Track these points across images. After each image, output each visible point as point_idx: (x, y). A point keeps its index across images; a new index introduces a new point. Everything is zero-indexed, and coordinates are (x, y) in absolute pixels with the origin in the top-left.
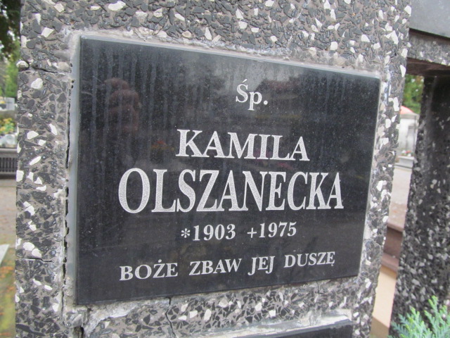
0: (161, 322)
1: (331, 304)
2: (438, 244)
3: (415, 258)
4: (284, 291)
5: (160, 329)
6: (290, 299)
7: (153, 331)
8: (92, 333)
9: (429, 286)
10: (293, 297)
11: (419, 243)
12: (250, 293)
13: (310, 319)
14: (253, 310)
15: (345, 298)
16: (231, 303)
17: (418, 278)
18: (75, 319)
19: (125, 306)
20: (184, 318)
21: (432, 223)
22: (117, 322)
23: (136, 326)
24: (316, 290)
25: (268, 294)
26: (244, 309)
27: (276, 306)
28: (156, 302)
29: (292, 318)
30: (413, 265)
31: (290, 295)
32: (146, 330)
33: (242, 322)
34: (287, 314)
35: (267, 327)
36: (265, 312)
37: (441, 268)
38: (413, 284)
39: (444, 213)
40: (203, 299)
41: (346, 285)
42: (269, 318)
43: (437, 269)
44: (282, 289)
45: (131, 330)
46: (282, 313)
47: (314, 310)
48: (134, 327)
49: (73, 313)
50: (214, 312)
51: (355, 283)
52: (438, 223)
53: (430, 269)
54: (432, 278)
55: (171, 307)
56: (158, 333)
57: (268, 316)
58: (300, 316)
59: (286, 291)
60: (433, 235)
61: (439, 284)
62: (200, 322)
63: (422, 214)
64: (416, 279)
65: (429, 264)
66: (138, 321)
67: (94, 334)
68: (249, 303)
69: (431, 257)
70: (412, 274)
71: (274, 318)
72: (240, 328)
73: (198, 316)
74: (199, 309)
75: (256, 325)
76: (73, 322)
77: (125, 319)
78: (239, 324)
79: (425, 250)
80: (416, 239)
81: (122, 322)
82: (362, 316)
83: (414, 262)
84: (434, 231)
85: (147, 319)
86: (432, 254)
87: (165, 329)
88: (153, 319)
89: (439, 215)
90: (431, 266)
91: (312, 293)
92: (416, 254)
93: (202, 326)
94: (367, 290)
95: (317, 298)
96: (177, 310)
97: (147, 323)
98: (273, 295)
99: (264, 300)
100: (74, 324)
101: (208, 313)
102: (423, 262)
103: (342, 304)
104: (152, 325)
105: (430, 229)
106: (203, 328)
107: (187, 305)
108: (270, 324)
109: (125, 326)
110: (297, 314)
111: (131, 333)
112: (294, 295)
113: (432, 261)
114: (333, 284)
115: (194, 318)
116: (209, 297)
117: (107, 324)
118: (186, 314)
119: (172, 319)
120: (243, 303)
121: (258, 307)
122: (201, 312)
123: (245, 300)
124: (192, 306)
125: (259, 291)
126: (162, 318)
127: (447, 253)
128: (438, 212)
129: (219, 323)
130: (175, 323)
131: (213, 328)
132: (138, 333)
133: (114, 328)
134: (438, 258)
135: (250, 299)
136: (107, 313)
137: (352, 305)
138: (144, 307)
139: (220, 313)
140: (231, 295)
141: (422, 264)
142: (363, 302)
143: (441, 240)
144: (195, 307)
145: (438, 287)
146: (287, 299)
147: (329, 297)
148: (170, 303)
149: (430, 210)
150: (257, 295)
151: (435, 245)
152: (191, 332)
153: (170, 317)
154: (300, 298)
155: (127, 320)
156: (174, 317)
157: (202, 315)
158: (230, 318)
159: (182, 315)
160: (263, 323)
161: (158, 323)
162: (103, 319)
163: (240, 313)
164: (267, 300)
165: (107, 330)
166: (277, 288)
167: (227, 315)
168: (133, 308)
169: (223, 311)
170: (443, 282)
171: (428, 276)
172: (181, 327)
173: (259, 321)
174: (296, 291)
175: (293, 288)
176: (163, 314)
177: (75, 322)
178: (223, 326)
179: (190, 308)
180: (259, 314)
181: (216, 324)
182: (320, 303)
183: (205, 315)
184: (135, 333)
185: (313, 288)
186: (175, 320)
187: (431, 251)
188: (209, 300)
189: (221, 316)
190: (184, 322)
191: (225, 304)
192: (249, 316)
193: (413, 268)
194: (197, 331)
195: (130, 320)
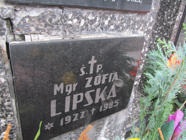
0: (59, 23)
1: (137, 27)
2: (169, 18)
3: (157, 26)
4: (118, 16)
5: (58, 27)
6: (120, 20)
7: (54, 28)
8: (18, 25)
9: (163, 37)
10: (122, 20)
11: (160, 19)
12: (103, 13)
13: (127, 33)
14: (104, 23)
15: (142, 25)
16: (94, 18)
17: (158, 34)
18: (7, 13)
19: (37, 11)
20: (70, 22)
21: (167, 9)
22: (33, 20)
23: (44, 23)
24: (131, 18)
25: (111, 16)
26: (100, 22)
27: (114, 23)
28: (55, 10)
29: (120, 31)
30: (156, 29)
31: (121, 18)
32: (50, 27)
33: (99, 29)
34: (119, 29)
35: (109, 34)
36: (109, 26)
37: (169, 28)
38: (155, 37)
39: (173, 3)
40: (80, 13)
41: (144, 18)
42: (111, 29)
43: (167, 29)
44: (117, 14)
45: (42, 26)
46: (117, 27)
47: (130, 28)
48: (43, 24)
49: (4, 9)
50: (85, 21)
51: (147, 18)
52: (170, 8)
53: (164, 29)
54: (164, 33)
55: (63, 14)
56: (57, 30)
57: (110, 28)
58: (124, 30)
59: (119, 16)
60: (167, 14)
61: (167, 35)
62: (79, 26)
63: (163, 5)
64: (157, 35)
65: (164, 27)
66: (45, 21)
67: (20, 25)
68: (102, 19)
69: (165, 24)
70: (155, 33)
71: (113, 30)
72: (97, 33)
73: (77, 22)
74: (78, 19)
75: (105, 32)
76: (5, 15)
77: (38, 18)
78: (97, 31)
79: (162, 21)
80: (159, 17)
81: (36, 20)
82: (147, 36)
83: (157, 28)
84: (168, 12)
85: (50, 20)
86: (165, 23)
87: (61, 27)
88: (54, 20)
89: (171, 4)
90: (164, 28)
91: (130, 19)
92: (158, 24)
93: (80, 29)
94: (151, 23)
95: (132, 22)
96: (67, 17)
97: (51, 23)
98: (113, 17)
99: (109, 19)
100: (6, 16)
101: (83, 22)
102: (161, 27)
103: (141, 28)
104: (53, 24)
105: (166, 11)
106: (80, 30)
107: (72, 15)
108: (111, 33)
109: (38, 23)
110: (123, 29)
111: (42, 27)
112: (122, 19)
113: (165, 26)
114: (139, 16)
115: (75, 23)
116: (83, 12)
117: (27, 20)
118: (72, 20)
119: (64, 22)
120: (100, 19)
121: (106, 23)
122: (79, 20)
123: (100, 17)
124: (75, 16)
125: (107, 13)
126: (59, 21)
127: (173, 21)
128: (171, 3)
129: (88, 28)
130: (66, 25)
131: (85, 31)
132: (46, 28)
133: (32, 24)
134: (168, 24)
135: (103, 17)
136: (27, 13)
137: (145, 29)
138: (48, 12)
139: (89, 23)
140: (94, 13)
141: (160, 28)
142: (148, 29)
143: (170, 16)
144: (76, 17)
145: (167, 36)
146: (119, 21)
147: (136, 23)
148: (63, 12)
149: (167, 2)
150: (106, 15)
151: (167, 18)
152: (74, 31)
153: (63, 20)
154: (124, 21)
155: (39, 19)
156: (65, 21)
157: (80, 22)
158: (93, 26)
159: (69, 20)
160: (108, 32)
161: (56, 23)
162: (25, 16)
163: (98, 24)
164: (111, 19)
165: (27, 24)
166: (115, 13)
167: (92, 24)
168: (42, 12)
169: (90, 22)
170: (169, 34)
171: (163, 33)
172: (69, 28)
173: (106, 30)
174: (123, 17)
175: (122, 15)
176: (60, 18)
177: (7, 15)
178: (89, 30)
179: (73, 17)
180: (106, 27)
181: (87, 29)
182: (132, 25)
183: (81, 22)
184: (44, 28)
185: (130, 17)
186: (66, 23)
187: (165, 21)
188: (83, 13)
189: (89, 24)
190: (70, 24)
191: (91, 17)
192: (102, 27)
193: (156, 30)
194: (77, 32)
195: (41, 19)
